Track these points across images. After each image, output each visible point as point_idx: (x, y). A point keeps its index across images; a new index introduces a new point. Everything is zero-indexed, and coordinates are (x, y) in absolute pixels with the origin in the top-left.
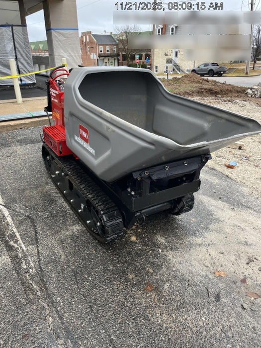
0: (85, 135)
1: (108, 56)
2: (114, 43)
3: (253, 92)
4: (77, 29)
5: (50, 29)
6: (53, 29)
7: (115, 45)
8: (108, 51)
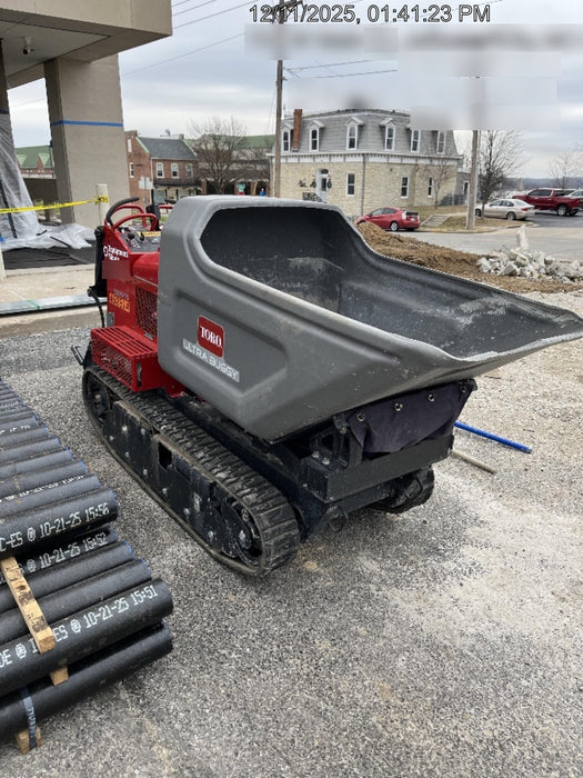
0: (213, 338)
1: (174, 185)
2: (187, 158)
3: (491, 263)
4: (122, 125)
5: (61, 122)
6: (69, 123)
7: (190, 162)
8: (175, 174)
